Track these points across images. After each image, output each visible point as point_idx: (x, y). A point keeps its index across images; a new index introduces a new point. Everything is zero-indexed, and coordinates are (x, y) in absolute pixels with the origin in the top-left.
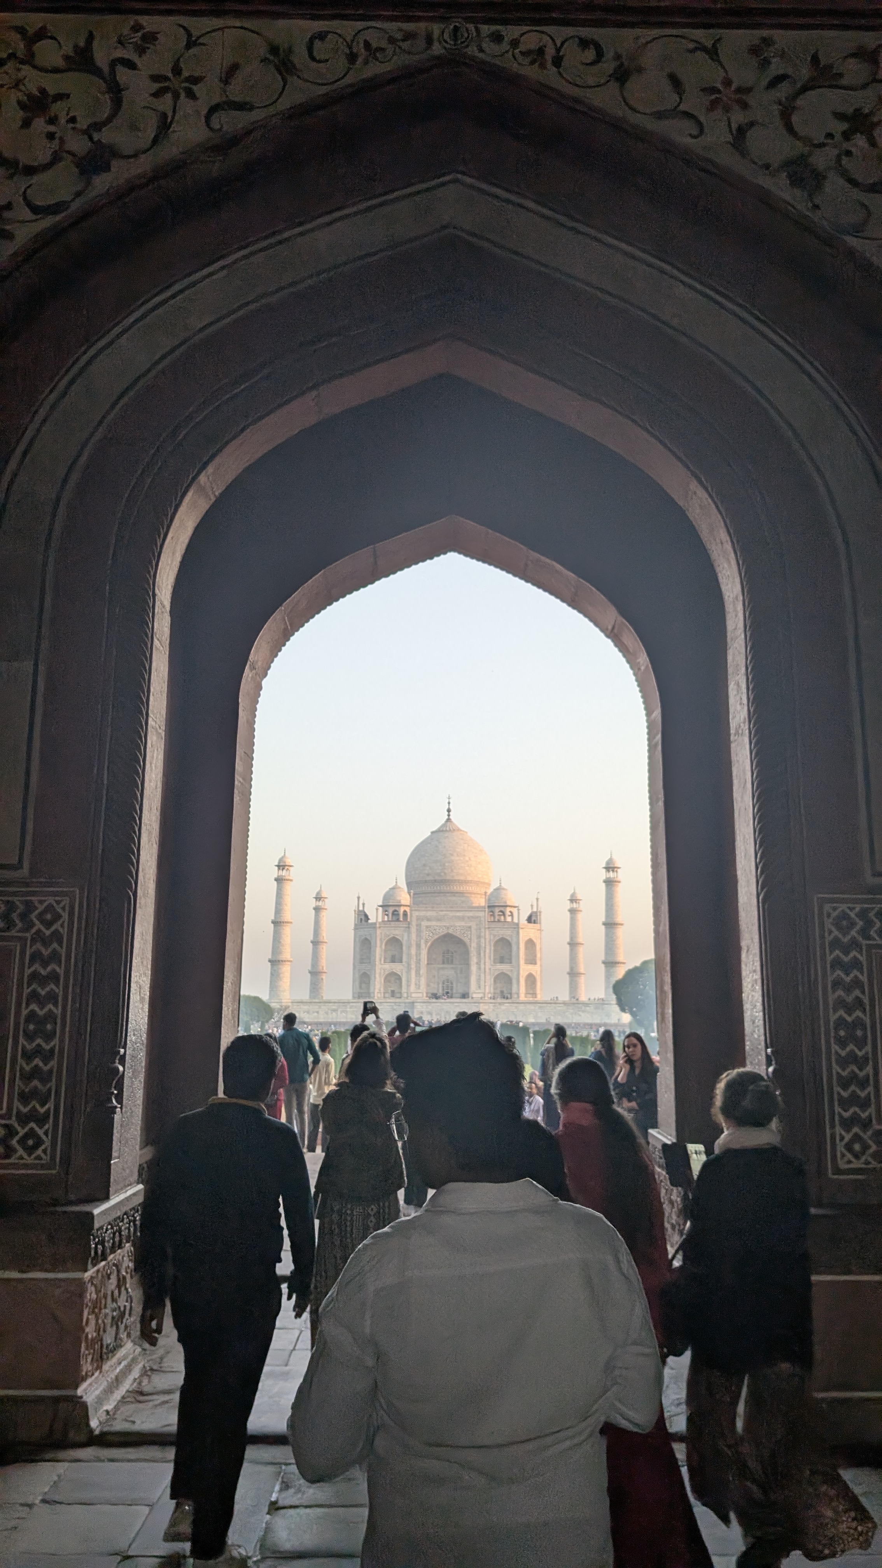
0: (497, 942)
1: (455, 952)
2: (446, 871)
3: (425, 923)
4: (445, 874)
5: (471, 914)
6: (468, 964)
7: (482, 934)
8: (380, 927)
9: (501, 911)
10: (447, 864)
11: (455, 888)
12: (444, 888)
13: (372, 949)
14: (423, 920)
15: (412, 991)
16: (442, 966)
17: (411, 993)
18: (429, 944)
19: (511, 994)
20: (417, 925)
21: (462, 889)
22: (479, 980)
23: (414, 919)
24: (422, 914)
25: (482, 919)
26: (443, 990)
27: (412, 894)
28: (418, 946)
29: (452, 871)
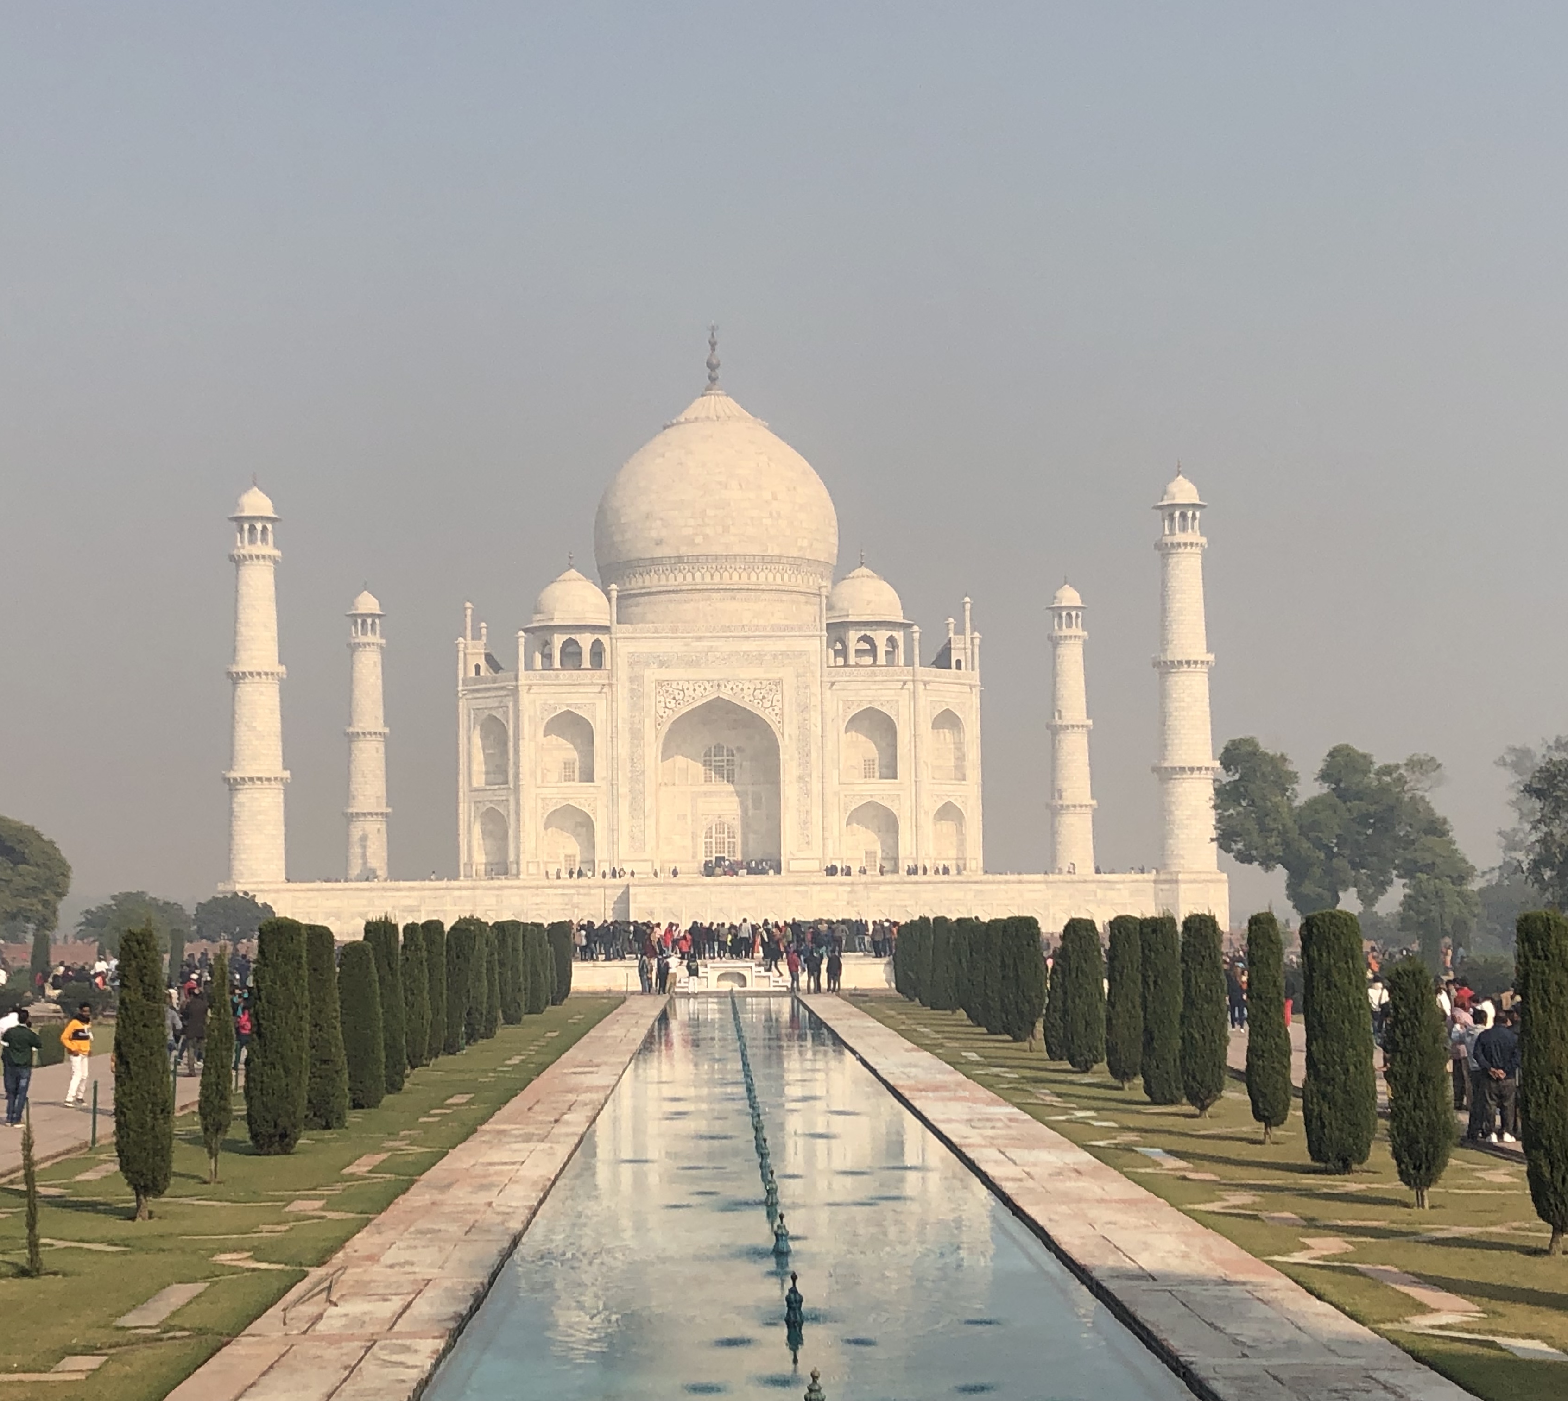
0: (853, 719)
1: (739, 749)
2: (709, 531)
3: (652, 674)
4: (706, 537)
5: (780, 646)
6: (776, 784)
7: (816, 701)
8: (530, 687)
9: (866, 639)
10: (710, 512)
11: (735, 576)
12: (703, 578)
13: (511, 744)
14: (648, 665)
15: (621, 857)
16: (705, 788)
17: (621, 861)
18: (665, 729)
19: (896, 860)
20: (632, 680)
21: (754, 576)
22: (805, 824)
23: (622, 663)
24: (644, 647)
25: (812, 659)
26: (708, 851)
27: (614, 594)
28: (636, 735)
29: (726, 530)
